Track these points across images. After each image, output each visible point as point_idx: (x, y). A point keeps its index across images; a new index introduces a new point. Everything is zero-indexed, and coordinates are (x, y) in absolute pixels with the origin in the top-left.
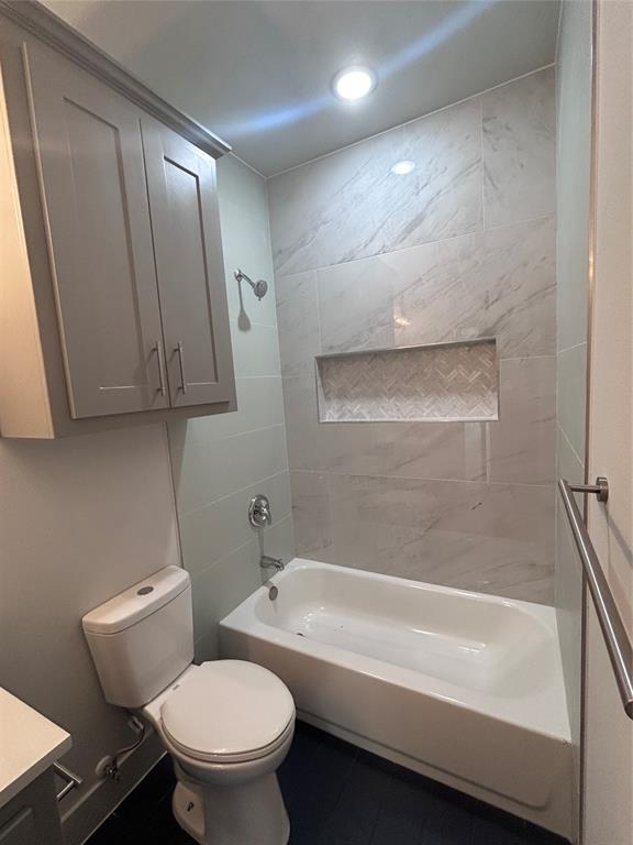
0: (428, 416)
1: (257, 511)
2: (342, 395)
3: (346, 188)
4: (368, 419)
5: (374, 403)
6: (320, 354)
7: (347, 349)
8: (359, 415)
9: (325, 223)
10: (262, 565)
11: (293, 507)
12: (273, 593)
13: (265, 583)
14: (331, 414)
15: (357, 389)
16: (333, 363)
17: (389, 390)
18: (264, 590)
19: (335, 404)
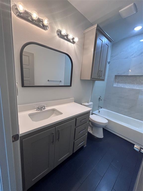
0: (136, 88)
1: (100, 99)
2: (118, 82)
3: (129, 45)
4: (123, 87)
5: (125, 84)
6: (116, 75)
7: (122, 74)
8: (121, 86)
9: (123, 51)
10: (98, 107)
11: (104, 100)
12: (99, 112)
13: (98, 110)
14: (115, 85)
15: (122, 81)
16: (118, 77)
17: (129, 82)
18: (98, 111)
19: (116, 84)
